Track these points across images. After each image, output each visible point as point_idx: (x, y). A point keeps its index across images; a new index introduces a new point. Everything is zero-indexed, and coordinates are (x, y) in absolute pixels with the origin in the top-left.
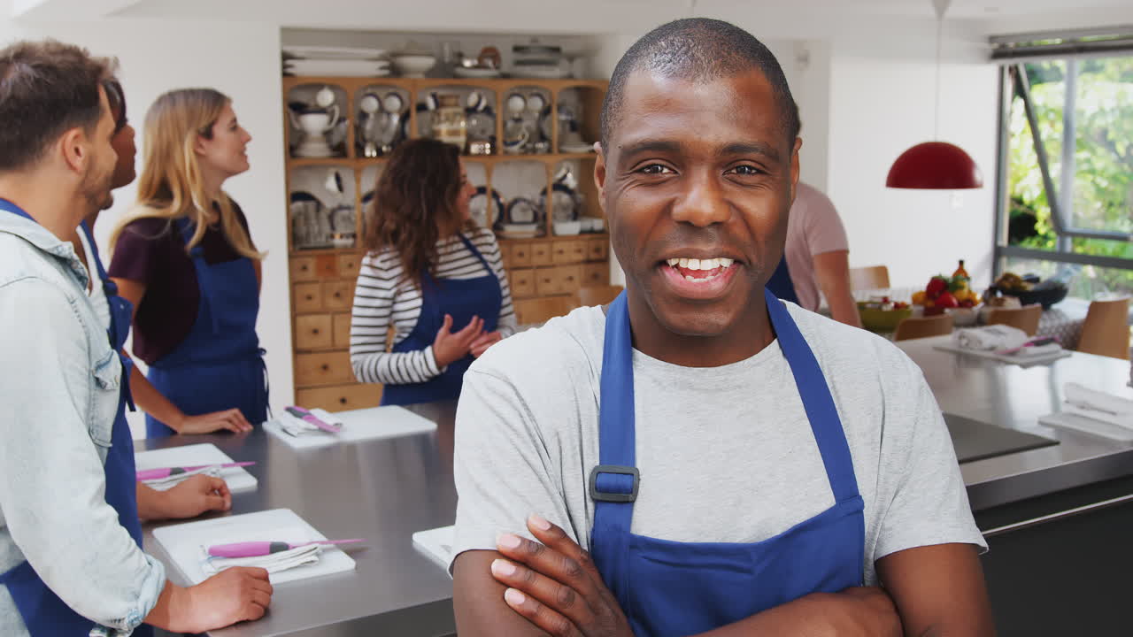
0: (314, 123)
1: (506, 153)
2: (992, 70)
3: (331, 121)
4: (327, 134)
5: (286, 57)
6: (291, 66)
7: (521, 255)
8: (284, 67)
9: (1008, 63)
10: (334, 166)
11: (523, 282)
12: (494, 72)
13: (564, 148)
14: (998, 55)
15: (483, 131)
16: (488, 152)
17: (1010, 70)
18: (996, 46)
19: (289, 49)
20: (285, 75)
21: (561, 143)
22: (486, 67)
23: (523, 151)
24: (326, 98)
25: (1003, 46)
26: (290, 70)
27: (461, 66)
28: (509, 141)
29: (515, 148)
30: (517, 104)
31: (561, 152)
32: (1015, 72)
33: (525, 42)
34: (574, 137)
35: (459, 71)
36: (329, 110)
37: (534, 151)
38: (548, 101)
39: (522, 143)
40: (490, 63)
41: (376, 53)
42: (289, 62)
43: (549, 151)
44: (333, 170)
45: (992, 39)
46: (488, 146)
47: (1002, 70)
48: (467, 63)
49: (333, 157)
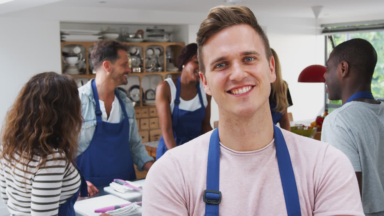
0: (73, 60)
1: (147, 72)
2: (322, 37)
3: (79, 59)
4: (77, 65)
5: (62, 34)
6: (64, 38)
7: (153, 112)
8: (61, 38)
9: (328, 34)
10: (80, 78)
11: (154, 123)
12: (141, 40)
13: (168, 69)
14: (325, 31)
15: (136, 63)
16: (140, 71)
17: (329, 37)
18: (323, 28)
19: (63, 30)
20: (62, 41)
21: (167, 67)
22: (139, 38)
23: (153, 71)
24: (77, 50)
25: (326, 28)
26: (63, 39)
27: (129, 37)
28: (147, 66)
29: (150, 70)
30: (150, 52)
31: (167, 71)
32: (331, 38)
33: (151, 28)
34: (171, 65)
35: (128, 39)
36: (78, 55)
37: (157, 70)
38: (162, 50)
39: (153, 67)
40: (140, 36)
41: (97, 32)
42: (63, 36)
43: (163, 70)
44: (81, 80)
45: (322, 26)
46: (140, 69)
47: (326, 37)
48: (131, 36)
49: (81, 74)
